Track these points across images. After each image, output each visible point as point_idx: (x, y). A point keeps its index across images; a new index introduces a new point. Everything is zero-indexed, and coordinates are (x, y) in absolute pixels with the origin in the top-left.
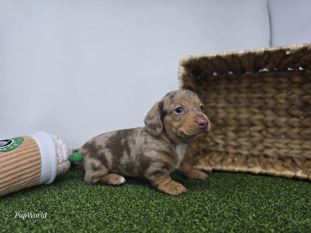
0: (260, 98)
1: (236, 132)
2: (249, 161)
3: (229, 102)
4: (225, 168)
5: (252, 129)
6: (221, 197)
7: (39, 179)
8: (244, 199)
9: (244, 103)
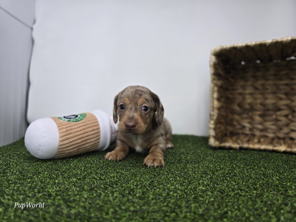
0: (287, 85)
1: (262, 116)
2: (275, 141)
3: (256, 89)
4: (251, 146)
5: (278, 113)
7: (98, 145)
9: (270, 89)
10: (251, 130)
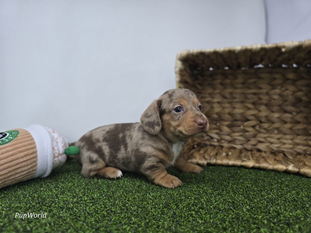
0: (254, 94)
1: (229, 126)
2: (243, 155)
3: (225, 97)
4: (219, 162)
5: (246, 123)
6: (216, 190)
7: (35, 173)
8: (237, 191)
9: (238, 98)
10: (219, 141)
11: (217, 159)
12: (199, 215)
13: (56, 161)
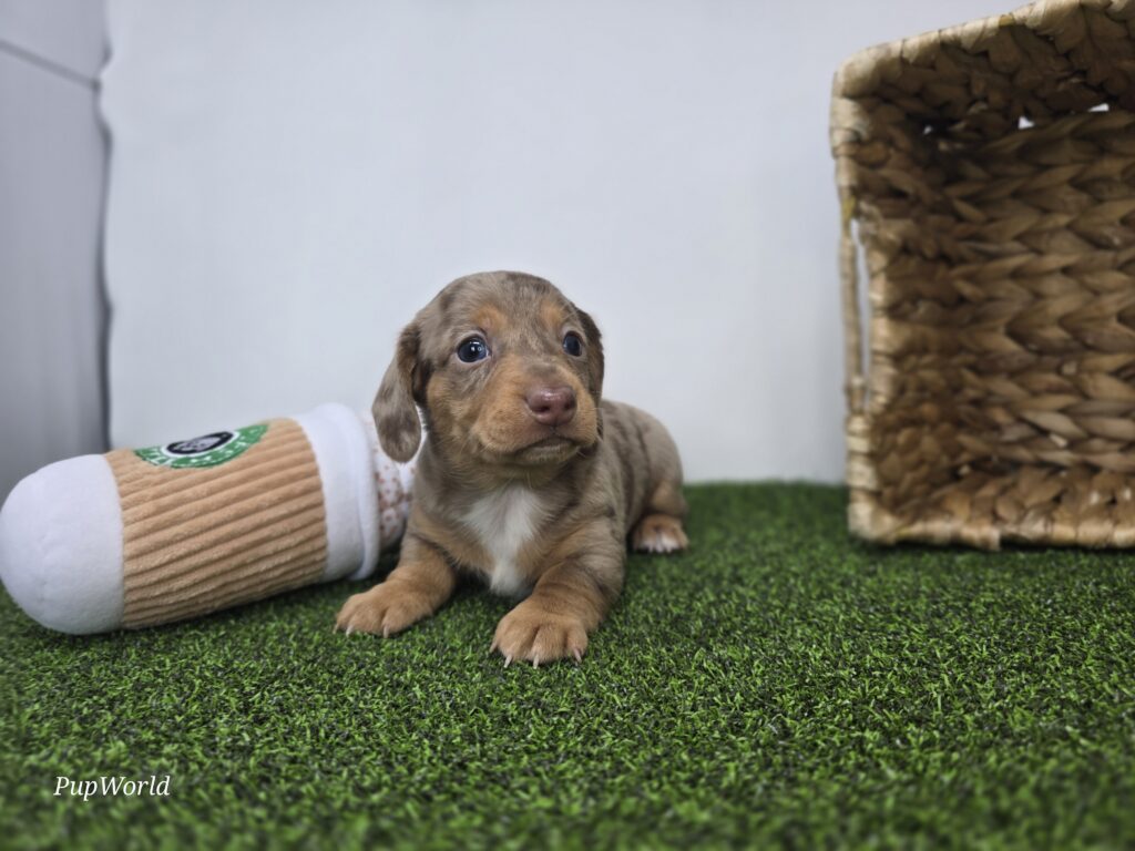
4: (1063, 531)
6: (1016, 650)
7: (324, 559)
8: (1127, 660)
10: (1073, 444)
11: (1051, 520)
12: (896, 748)
13: (389, 519)
